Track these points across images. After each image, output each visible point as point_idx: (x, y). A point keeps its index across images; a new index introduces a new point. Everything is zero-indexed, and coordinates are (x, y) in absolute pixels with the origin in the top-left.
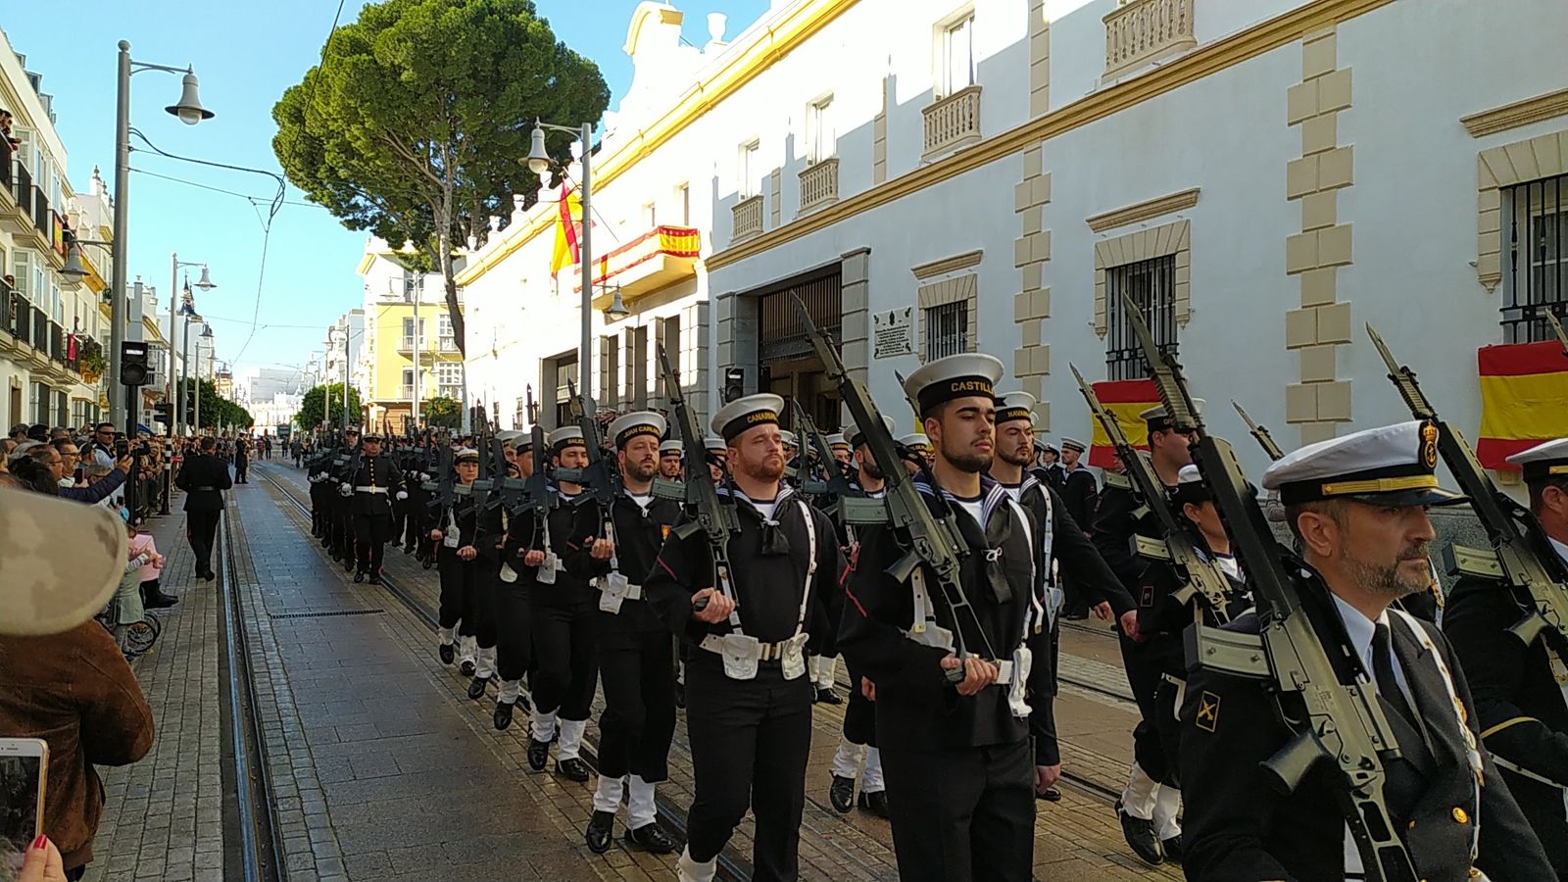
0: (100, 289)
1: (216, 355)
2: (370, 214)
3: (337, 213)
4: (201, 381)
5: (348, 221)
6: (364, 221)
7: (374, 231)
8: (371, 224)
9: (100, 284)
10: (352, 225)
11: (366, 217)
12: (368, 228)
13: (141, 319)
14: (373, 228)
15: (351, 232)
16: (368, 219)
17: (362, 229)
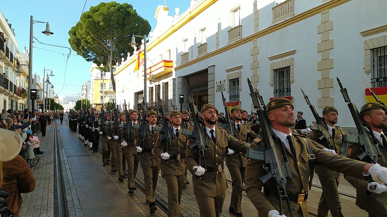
0: (26, 76)
1: (55, 92)
2: (92, 58)
3: (84, 57)
4: (51, 99)
5: (87, 59)
6: (91, 59)
7: (93, 62)
8: (93, 60)
9: (26, 75)
10: (88, 60)
11: (91, 58)
12: (92, 61)
13: (36, 84)
14: (93, 61)
15: (88, 62)
16: (92, 59)
17: (90, 61)
